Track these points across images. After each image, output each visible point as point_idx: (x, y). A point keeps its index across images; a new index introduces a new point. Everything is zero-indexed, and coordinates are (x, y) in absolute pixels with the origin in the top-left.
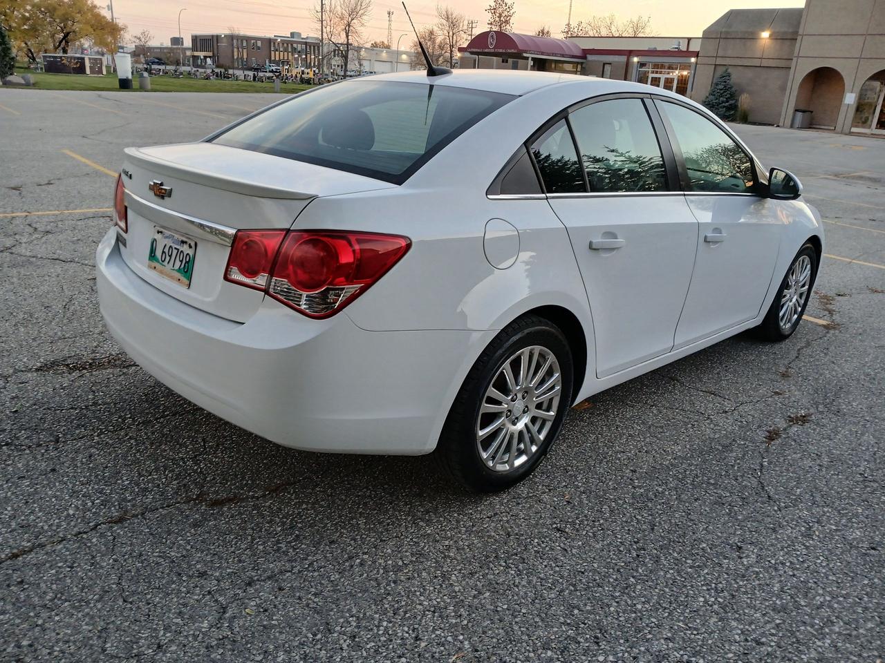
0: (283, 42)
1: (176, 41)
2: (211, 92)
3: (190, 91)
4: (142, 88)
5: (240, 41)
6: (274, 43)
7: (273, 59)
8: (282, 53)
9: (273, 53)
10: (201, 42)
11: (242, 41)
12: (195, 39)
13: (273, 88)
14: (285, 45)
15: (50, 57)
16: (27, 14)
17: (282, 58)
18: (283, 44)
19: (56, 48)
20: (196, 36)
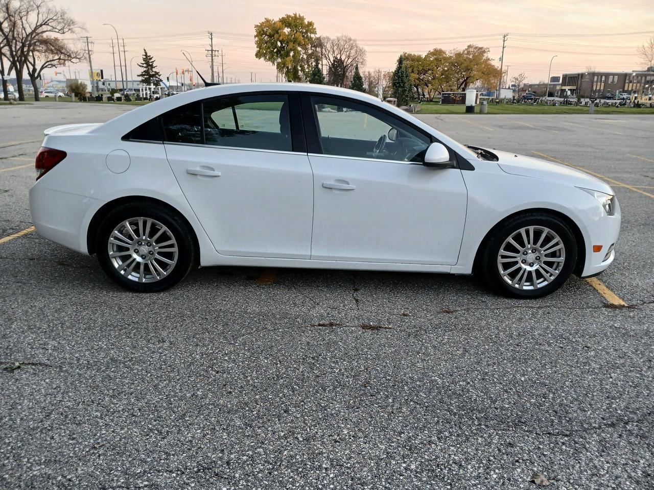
0: (637, 76)
1: (555, 79)
2: (531, 114)
3: (519, 114)
4: (481, 112)
5: (600, 77)
6: (630, 77)
7: (626, 89)
8: (635, 85)
9: (627, 85)
10: (570, 79)
11: (602, 76)
12: (565, 77)
13: (588, 110)
14: (639, 78)
15: (446, 94)
16: (446, 68)
17: (634, 88)
18: (638, 77)
19: (459, 88)
20: (566, 75)
